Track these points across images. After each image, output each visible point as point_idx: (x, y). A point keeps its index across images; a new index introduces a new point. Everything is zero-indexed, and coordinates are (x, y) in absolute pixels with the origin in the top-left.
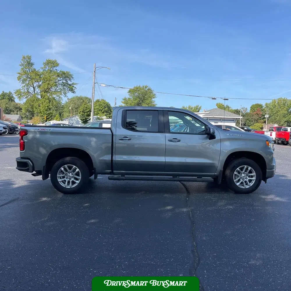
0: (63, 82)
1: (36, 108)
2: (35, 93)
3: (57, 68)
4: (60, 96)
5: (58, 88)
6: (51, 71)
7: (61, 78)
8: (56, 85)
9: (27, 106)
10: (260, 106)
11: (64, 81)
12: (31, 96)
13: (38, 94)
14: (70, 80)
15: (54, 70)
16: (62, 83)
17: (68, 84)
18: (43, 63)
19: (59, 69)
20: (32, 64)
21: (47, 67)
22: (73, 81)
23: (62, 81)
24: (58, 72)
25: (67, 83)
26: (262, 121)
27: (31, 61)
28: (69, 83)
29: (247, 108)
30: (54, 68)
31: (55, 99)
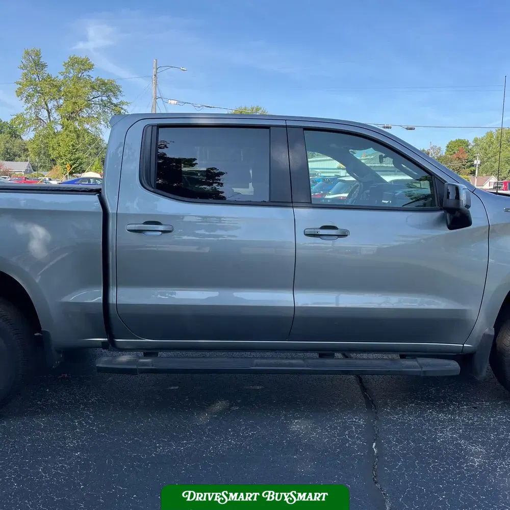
0: (102, 100)
1: (53, 149)
2: (50, 120)
3: (91, 73)
4: (98, 126)
5: (93, 112)
6: (79, 79)
7: (99, 93)
8: (88, 106)
9: (37, 146)
10: (463, 143)
11: (104, 98)
12: (43, 126)
13: (56, 123)
14: (115, 96)
15: (85, 77)
16: (100, 102)
17: (112, 104)
18: (64, 64)
19: (94, 75)
20: (44, 66)
21: (72, 71)
22: (121, 99)
23: (100, 98)
24: (93, 80)
25: (110, 102)
26: (468, 171)
27: (42, 60)
28: (114, 101)
29: (440, 148)
30: (84, 73)
31: (88, 133)
